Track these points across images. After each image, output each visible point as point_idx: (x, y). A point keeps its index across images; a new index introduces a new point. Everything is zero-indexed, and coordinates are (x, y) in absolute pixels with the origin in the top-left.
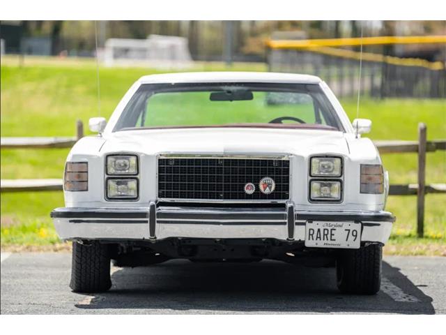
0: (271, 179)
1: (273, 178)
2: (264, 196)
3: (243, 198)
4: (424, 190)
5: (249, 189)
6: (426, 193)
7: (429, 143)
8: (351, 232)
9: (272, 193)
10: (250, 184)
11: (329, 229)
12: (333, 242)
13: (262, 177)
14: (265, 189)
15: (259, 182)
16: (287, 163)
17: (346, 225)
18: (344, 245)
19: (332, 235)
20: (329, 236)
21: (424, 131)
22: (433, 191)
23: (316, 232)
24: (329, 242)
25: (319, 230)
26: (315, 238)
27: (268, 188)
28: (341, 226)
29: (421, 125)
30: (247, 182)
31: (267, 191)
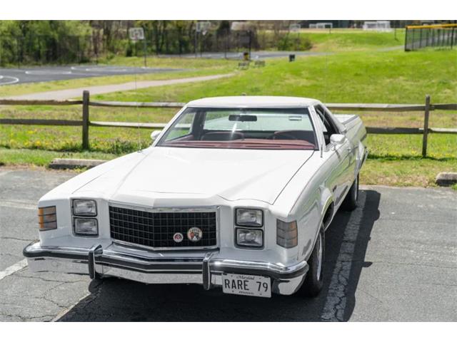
0: (198, 229)
1: (200, 228)
2: (192, 244)
3: (173, 246)
4: (427, 131)
5: (178, 238)
6: (428, 133)
7: (431, 105)
8: (262, 285)
9: (200, 241)
10: (179, 234)
11: (243, 280)
12: (247, 291)
13: (190, 227)
14: (192, 237)
15: (187, 231)
16: (213, 215)
17: (257, 278)
18: (256, 294)
19: (245, 285)
20: (243, 286)
21: (428, 99)
22: (432, 132)
23: (231, 282)
24: (243, 290)
25: (233, 281)
26: (231, 287)
27: (195, 237)
28: (253, 279)
29: (427, 96)
30: (176, 232)
31: (195, 239)
